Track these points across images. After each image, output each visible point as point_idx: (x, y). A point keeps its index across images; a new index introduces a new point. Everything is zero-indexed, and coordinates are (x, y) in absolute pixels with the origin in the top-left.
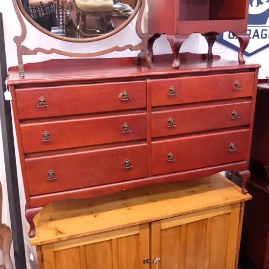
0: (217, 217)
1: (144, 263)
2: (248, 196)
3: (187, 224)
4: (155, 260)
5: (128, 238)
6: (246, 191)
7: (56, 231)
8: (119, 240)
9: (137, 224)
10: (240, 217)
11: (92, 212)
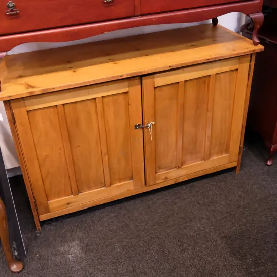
0: (221, 75)
1: (136, 128)
2: (261, 47)
3: (186, 81)
4: (149, 125)
5: (115, 97)
6: (257, 41)
7: (27, 85)
8: (105, 99)
9: (125, 77)
10: (249, 75)
11: (70, 68)
